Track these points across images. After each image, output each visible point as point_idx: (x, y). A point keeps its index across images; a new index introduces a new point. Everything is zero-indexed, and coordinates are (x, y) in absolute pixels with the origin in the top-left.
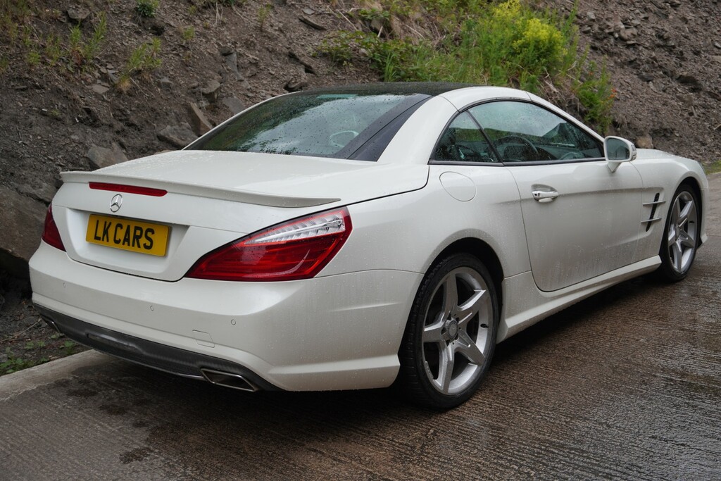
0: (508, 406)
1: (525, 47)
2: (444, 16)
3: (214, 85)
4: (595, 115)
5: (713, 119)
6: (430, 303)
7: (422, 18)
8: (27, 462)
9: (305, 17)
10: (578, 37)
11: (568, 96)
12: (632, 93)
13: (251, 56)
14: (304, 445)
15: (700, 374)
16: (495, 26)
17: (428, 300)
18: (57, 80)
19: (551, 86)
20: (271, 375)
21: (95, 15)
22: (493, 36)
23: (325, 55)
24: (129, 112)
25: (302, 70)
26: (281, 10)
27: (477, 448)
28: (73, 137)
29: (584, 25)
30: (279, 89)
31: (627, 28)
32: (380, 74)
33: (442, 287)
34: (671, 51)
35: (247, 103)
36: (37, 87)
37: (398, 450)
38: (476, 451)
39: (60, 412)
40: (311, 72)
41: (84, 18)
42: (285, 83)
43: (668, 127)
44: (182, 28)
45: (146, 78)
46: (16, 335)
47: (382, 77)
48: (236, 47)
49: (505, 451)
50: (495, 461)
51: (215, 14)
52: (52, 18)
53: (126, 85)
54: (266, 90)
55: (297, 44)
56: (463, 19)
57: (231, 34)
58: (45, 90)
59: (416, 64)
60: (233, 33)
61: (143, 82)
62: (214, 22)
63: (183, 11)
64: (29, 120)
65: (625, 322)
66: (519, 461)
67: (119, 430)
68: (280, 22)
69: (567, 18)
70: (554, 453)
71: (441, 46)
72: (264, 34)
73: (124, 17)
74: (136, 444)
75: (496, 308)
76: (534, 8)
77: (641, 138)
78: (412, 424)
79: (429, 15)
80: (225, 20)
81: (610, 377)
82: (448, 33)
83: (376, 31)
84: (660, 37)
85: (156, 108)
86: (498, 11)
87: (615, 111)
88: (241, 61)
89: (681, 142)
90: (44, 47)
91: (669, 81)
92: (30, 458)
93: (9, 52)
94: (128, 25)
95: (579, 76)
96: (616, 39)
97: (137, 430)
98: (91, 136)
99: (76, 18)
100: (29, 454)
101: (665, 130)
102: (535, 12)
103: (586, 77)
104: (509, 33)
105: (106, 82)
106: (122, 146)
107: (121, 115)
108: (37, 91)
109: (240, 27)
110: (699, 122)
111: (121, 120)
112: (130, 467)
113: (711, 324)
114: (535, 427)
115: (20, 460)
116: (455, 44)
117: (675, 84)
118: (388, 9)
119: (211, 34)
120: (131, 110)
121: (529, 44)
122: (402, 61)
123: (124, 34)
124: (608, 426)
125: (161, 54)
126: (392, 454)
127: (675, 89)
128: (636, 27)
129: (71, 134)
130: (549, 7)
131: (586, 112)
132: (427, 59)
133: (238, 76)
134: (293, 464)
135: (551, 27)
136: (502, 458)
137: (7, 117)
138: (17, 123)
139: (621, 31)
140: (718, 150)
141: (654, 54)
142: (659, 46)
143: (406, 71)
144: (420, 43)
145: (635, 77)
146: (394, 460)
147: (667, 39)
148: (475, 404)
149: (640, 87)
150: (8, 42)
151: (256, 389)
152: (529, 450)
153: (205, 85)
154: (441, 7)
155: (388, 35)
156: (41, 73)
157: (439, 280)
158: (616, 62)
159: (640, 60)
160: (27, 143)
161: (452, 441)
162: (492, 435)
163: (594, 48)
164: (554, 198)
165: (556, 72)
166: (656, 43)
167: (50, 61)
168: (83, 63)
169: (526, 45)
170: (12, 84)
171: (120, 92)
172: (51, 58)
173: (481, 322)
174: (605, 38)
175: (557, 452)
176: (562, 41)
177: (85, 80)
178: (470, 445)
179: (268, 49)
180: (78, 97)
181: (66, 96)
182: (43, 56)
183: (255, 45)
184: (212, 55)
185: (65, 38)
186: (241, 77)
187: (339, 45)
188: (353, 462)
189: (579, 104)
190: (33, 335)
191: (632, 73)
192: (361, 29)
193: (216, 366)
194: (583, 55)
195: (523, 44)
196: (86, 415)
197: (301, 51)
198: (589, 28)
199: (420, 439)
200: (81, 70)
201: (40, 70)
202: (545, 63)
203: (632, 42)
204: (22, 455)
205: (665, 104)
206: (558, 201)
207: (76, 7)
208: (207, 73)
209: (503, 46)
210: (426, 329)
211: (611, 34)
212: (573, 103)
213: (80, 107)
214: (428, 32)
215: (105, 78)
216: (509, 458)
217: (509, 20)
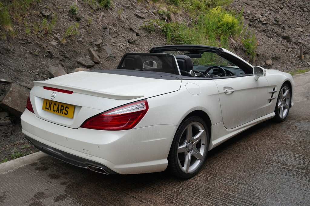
0: (212, 177)
1: (222, 25)
2: (191, 13)
3: (100, 41)
4: (250, 52)
5: (296, 53)
6: (181, 137)
7: (183, 14)
8: (17, 200)
9: (137, 13)
10: (243, 21)
11: (239, 44)
12: (264, 43)
13: (115, 29)
14: (129, 194)
15: (291, 164)
16: (211, 17)
17: (180, 136)
18: (37, 40)
19: (233, 40)
20: (114, 168)
21: (53, 14)
22: (210, 21)
23: (144, 28)
24: (65, 52)
25: (135, 35)
26: (127, 11)
27: (199, 197)
28: (43, 63)
29: (246, 16)
30: (126, 42)
31: (263, 17)
32: (166, 36)
33: (186, 130)
34: (280, 26)
35: (113, 48)
36: (29, 43)
37: (167, 198)
38: (199, 198)
39: (33, 177)
40: (139, 36)
41: (48, 14)
42: (128, 40)
43: (278, 56)
44: (87, 18)
45: (73, 38)
46: (19, 142)
47: (166, 37)
48: (109, 25)
49: (211, 198)
50: (206, 203)
51: (101, 12)
52: (36, 15)
53: (64, 42)
54: (120, 43)
55: (133, 24)
56: (199, 14)
57: (107, 20)
58: (32, 44)
59: (180, 32)
60: (108, 20)
61: (71, 40)
62: (100, 16)
63: (88, 12)
64: (25, 56)
65: (261, 140)
66: (216, 203)
67: (55, 186)
68: (127, 15)
69: (239, 13)
70: (230, 200)
71: (190, 25)
72: (120, 20)
73: (65, 14)
74: (61, 192)
75: (208, 137)
76: (226, 10)
77: (268, 60)
78: (173, 185)
79: (185, 12)
80: (105, 15)
81: (254, 165)
82: (193, 19)
83: (164, 19)
84: (276, 21)
85: (76, 50)
86: (212, 11)
87: (258, 50)
88: (111, 31)
89: (283, 62)
90: (32, 26)
91: (279, 38)
92: (18, 198)
93: (18, 29)
94: (66, 17)
95: (244, 37)
96: (258, 21)
97: (62, 186)
98: (50, 62)
99: (45, 15)
100: (18, 196)
101: (277, 57)
102: (227, 11)
103: (247, 37)
104: (216, 20)
105: (56, 40)
106: (63, 66)
107: (62, 54)
108: (29, 44)
109: (111, 18)
110: (290, 54)
111: (62, 56)
112: (58, 203)
113: (295, 141)
114: (223, 188)
115: (14, 199)
116: (195, 24)
117: (281, 39)
118: (169, 10)
119: (99, 21)
120: (66, 52)
121: (224, 24)
122: (175, 31)
123: (65, 21)
124: (253, 187)
125: (79, 29)
126: (165, 199)
127: (281, 41)
128: (266, 17)
129: (42, 61)
130: (232, 9)
131: (246, 51)
132: (184, 30)
133: (109, 37)
134: (124, 203)
135: (233, 18)
136: (209, 202)
137: (17, 55)
138: (21, 57)
139: (261, 18)
140: (297, 65)
141: (273, 27)
142: (275, 24)
143: (176, 35)
144: (182, 24)
145: (266, 36)
146: (165, 202)
147: (279, 21)
148: (199, 176)
149: (267, 40)
150: (18, 25)
151: (108, 174)
152: (220, 198)
153: (96, 41)
154: (190, 9)
155: (169, 21)
156: (31, 37)
157: (185, 128)
158: (258, 31)
159: (268, 30)
160: (24, 65)
161: (189, 193)
162: (206, 191)
163: (250, 25)
164: (232, 92)
165: (235, 35)
166: (274, 23)
167: (35, 32)
168: (48, 33)
169: (223, 25)
170: (19, 41)
171: (62, 45)
172: (35, 31)
173: (202, 143)
174: (254, 21)
175: (232, 199)
176: (237, 23)
177: (48, 40)
178: (196, 195)
179: (121, 26)
180: (45, 47)
181: (41, 46)
182: (32, 30)
183: (116, 25)
184: (99, 29)
185: (41, 23)
186: (111, 38)
187: (150, 24)
188: (148, 203)
189: (243, 47)
190: (25, 142)
191: (264, 35)
192: (158, 18)
193: (92, 164)
194: (246, 28)
195: (222, 24)
196: (42, 179)
197: (135, 27)
198: (248, 17)
199: (176, 192)
200: (47, 36)
201: (30, 36)
202: (231, 31)
203: (265, 23)
204: (15, 197)
205: (277, 47)
206: (234, 93)
207: (46, 10)
208: (97, 36)
209: (214, 25)
210: (179, 148)
211: (257, 19)
212: (241, 47)
213: (46, 51)
214: (185, 19)
215: (56, 39)
216: (212, 202)
217: (217, 14)
